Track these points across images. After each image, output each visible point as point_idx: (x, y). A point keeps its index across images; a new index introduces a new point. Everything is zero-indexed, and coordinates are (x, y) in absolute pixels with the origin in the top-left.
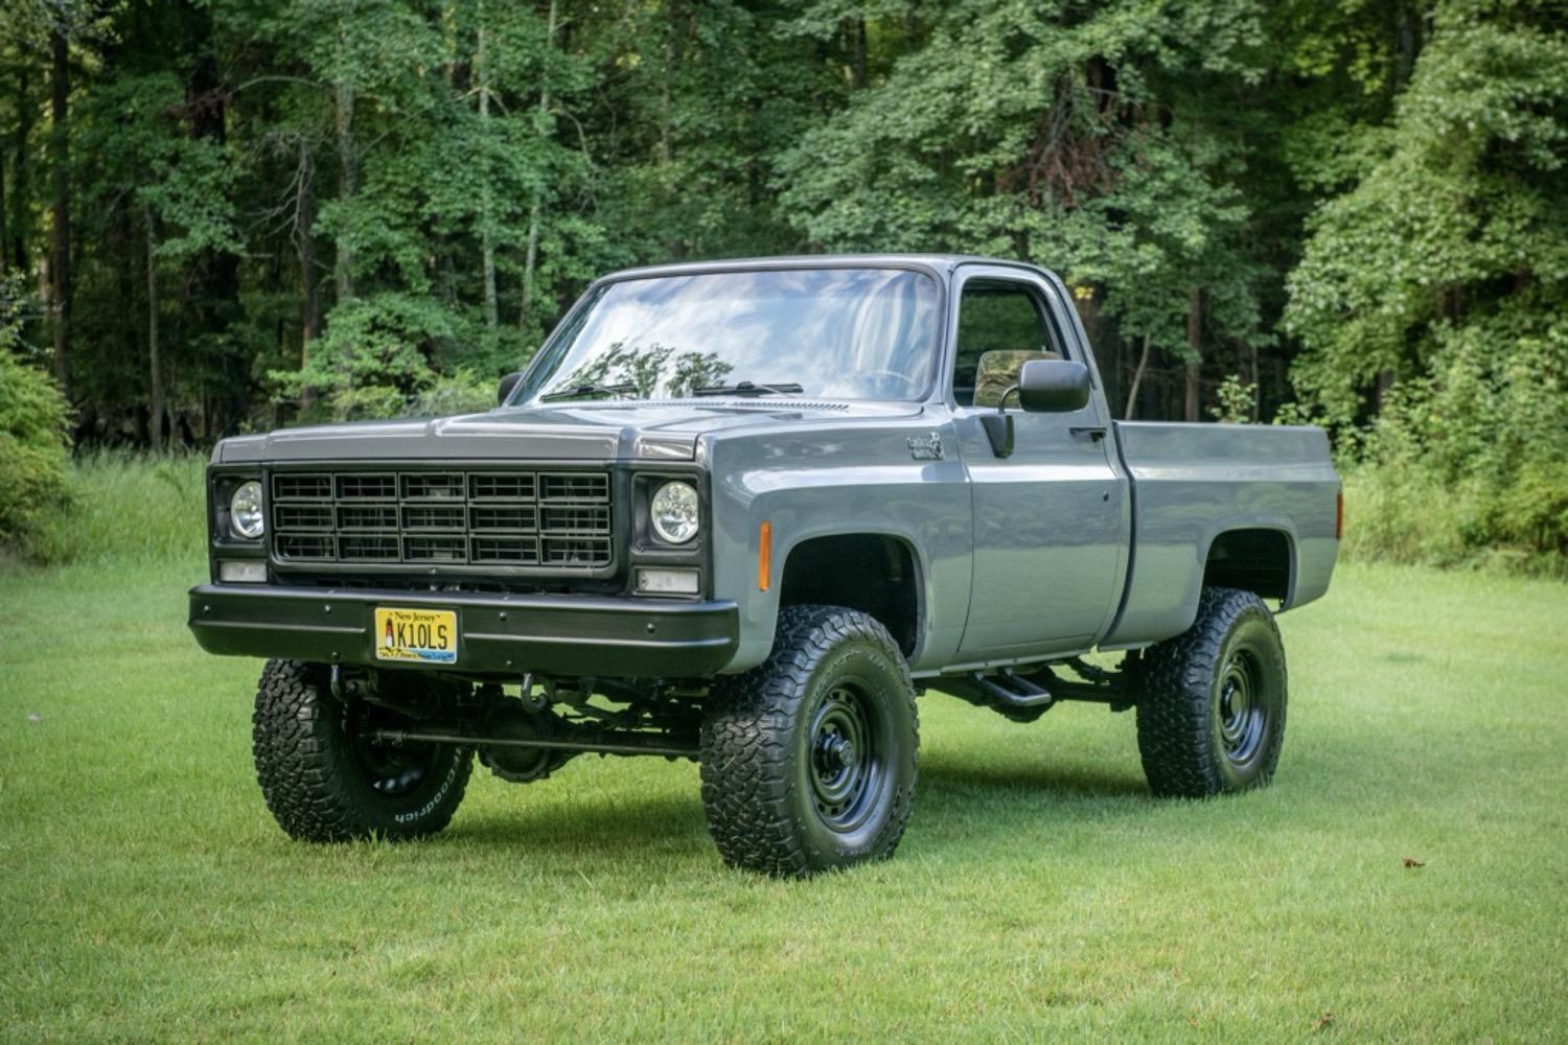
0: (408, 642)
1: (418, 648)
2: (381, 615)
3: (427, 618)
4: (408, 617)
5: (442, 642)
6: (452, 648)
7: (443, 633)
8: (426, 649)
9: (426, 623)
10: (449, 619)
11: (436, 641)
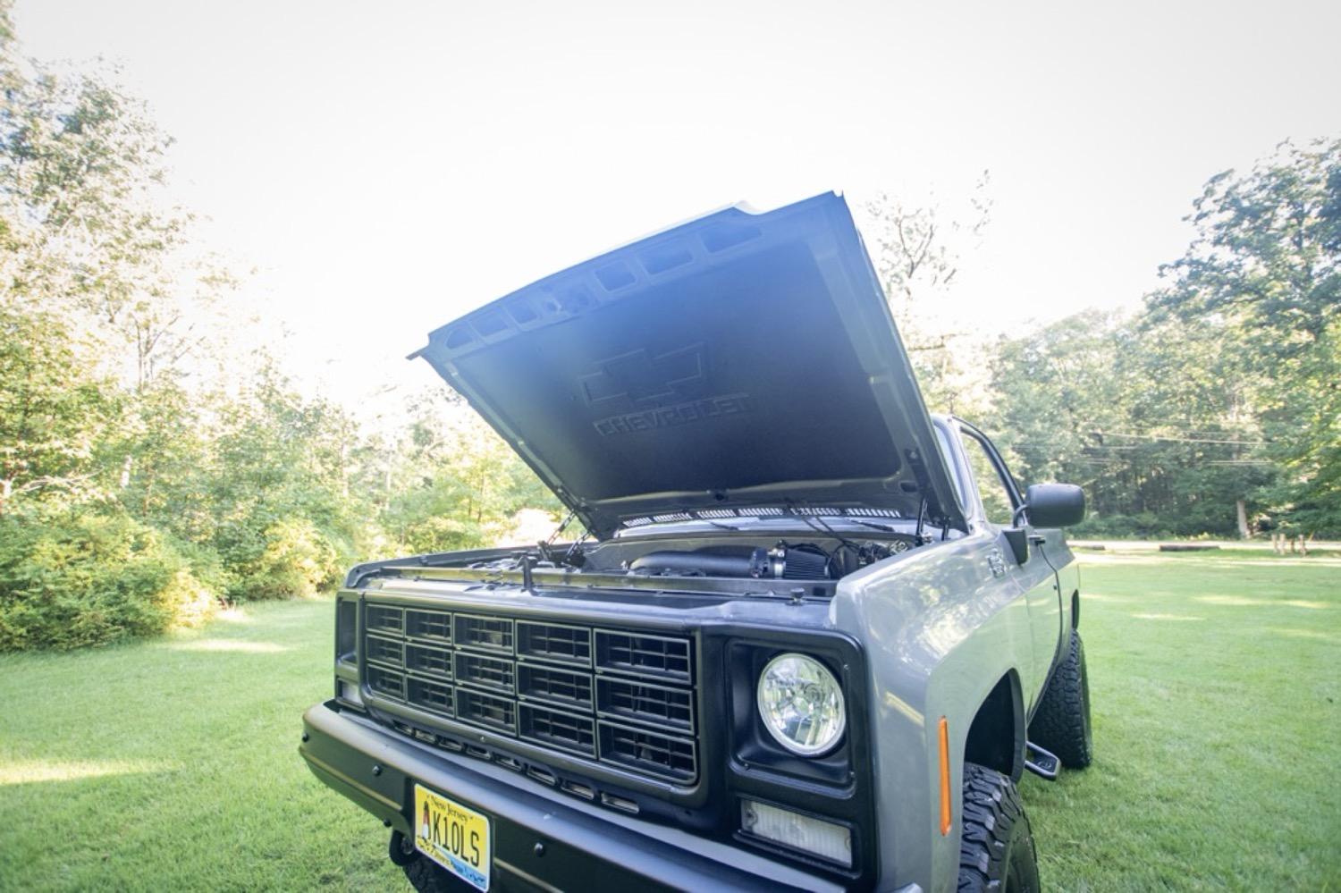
0: (443, 841)
1: (451, 852)
2: (421, 793)
3: (460, 816)
4: (443, 807)
5: (474, 854)
6: (484, 870)
7: (476, 844)
8: (458, 857)
9: (460, 822)
10: (482, 825)
11: (469, 852)
